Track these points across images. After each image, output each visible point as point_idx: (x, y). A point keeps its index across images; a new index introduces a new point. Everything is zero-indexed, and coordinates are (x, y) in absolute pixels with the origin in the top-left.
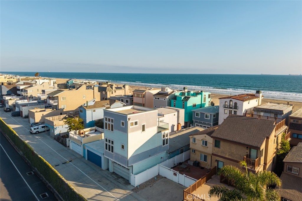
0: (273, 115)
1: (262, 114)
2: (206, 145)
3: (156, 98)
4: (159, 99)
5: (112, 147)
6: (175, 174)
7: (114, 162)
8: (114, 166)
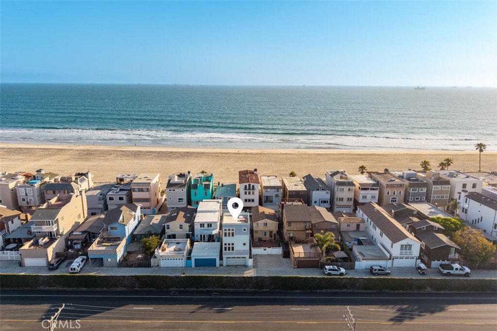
0: (276, 190)
1: (269, 190)
2: (266, 225)
3: (170, 190)
4: (174, 190)
5: (233, 248)
6: (265, 250)
7: (227, 258)
8: (227, 261)
